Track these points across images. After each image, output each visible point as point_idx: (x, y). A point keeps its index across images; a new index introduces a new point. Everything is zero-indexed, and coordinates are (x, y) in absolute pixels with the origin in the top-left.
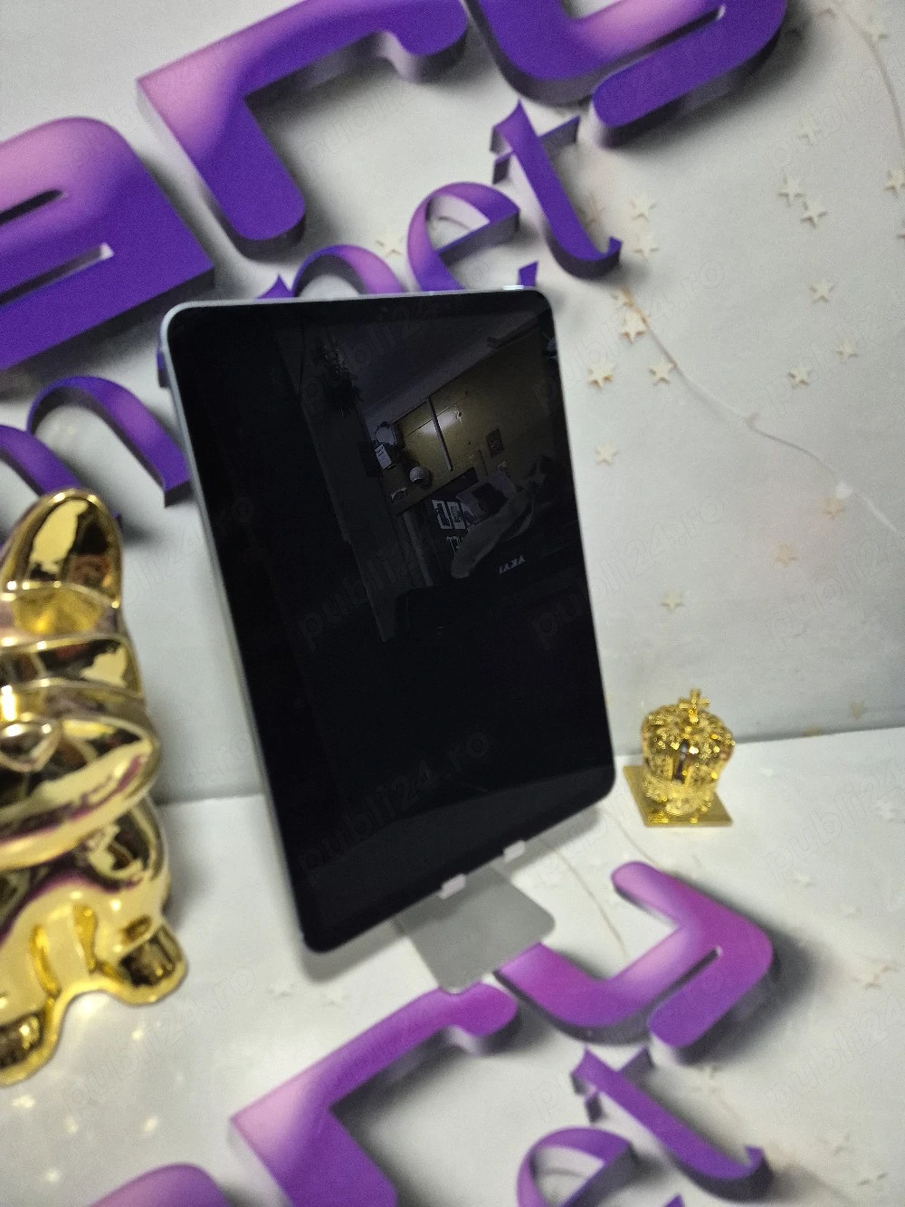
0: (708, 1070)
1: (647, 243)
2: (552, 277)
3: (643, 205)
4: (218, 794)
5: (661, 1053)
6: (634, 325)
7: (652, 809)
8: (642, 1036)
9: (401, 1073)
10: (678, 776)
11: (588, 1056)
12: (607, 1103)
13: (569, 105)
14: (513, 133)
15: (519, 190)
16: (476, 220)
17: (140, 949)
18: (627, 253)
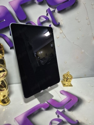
0: (71, 112)
1: (62, 23)
2: (53, 26)
3: (62, 19)
5: (66, 110)
6: (61, 32)
7: (64, 85)
8: (64, 108)
9: (35, 113)
11: (57, 110)
12: (60, 116)
13: (54, 8)
14: (48, 11)
15: (49, 17)
16: (45, 20)
17: (4, 99)
18: (60, 24)
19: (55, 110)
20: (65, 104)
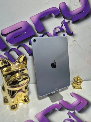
0: (81, 114)
1: (76, 32)
2: (66, 35)
3: (75, 29)
4: (31, 84)
6: (74, 40)
7: (74, 87)
8: (74, 110)
10: (77, 84)
11: (69, 112)
12: (71, 116)
13: (69, 20)
14: (64, 22)
15: (64, 27)
16: (60, 30)
18: (73, 33)
20: (76, 107)
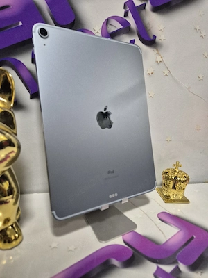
0: (199, 273)
1: (162, 37)
2: (138, 42)
3: (161, 27)
5: (182, 267)
6: (159, 60)
7: (166, 198)
8: (176, 262)
10: (174, 188)
11: (158, 268)
14: (129, 5)
15: (130, 20)
17: (7, 228)
18: (157, 39)
19: (152, 267)
